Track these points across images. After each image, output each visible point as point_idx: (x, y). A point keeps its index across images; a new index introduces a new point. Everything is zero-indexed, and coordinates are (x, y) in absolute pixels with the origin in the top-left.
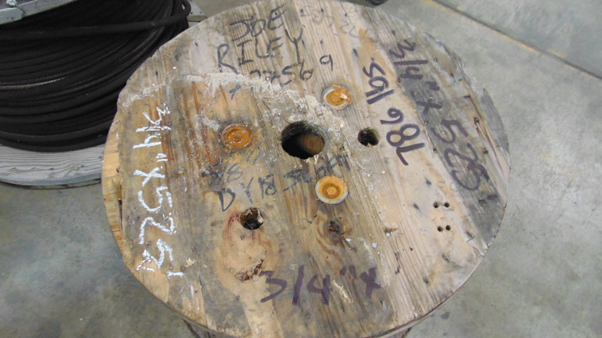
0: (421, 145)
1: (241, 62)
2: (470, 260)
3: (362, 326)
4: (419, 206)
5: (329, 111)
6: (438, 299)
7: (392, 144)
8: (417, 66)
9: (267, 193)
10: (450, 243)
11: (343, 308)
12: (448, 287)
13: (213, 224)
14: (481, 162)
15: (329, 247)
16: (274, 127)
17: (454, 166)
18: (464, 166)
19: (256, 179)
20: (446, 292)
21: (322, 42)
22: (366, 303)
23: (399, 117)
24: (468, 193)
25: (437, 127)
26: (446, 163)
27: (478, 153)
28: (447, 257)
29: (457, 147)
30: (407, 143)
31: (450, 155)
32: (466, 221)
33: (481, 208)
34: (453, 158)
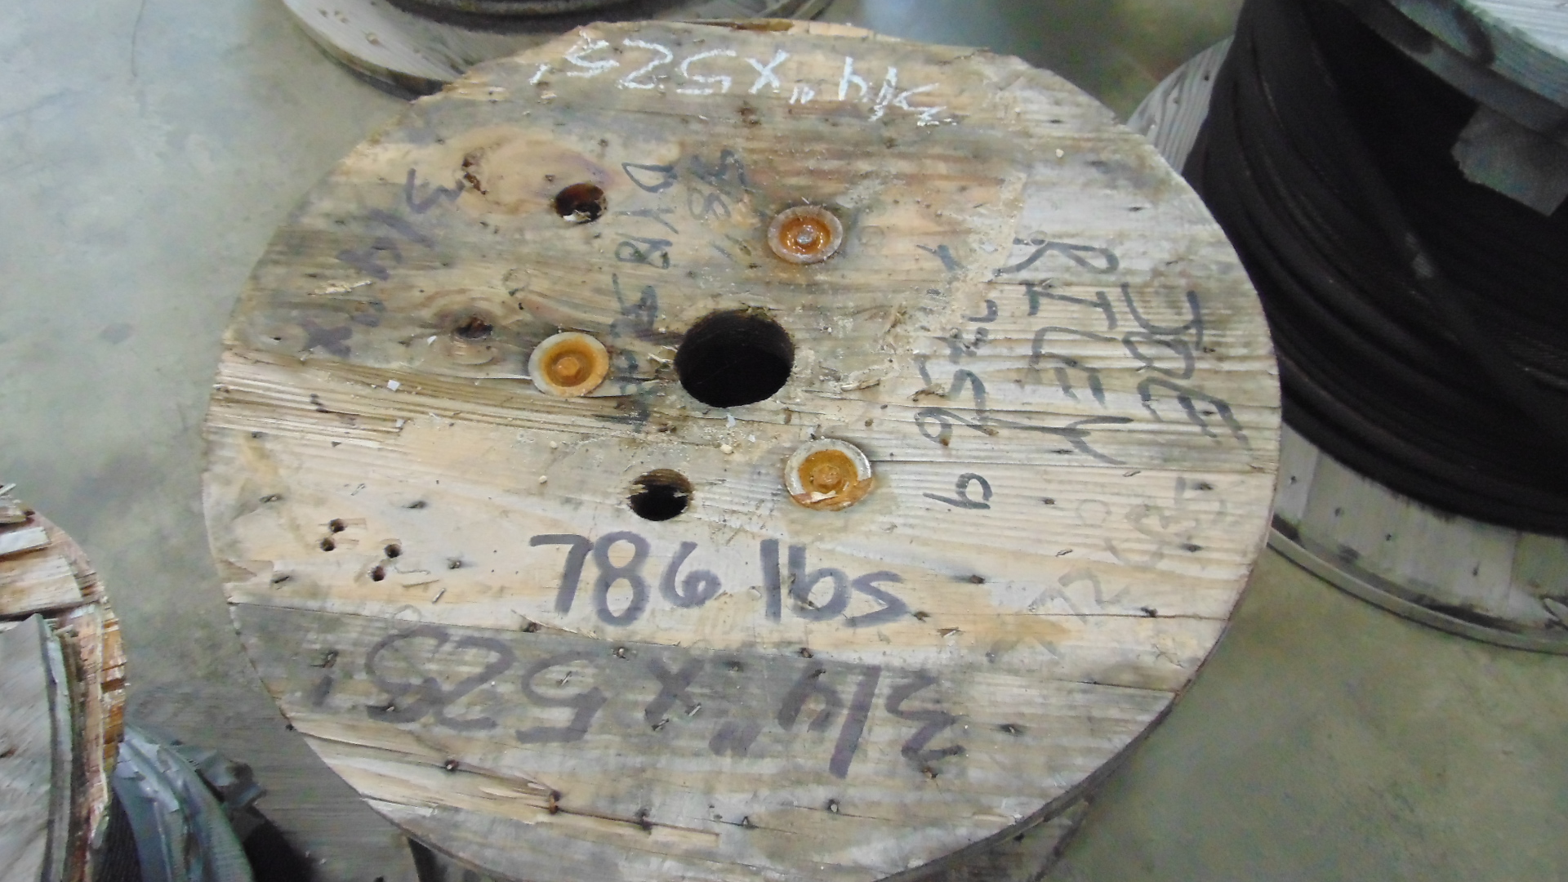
0: (564, 603)
1: (1036, 289)
2: (233, 545)
3: (262, 289)
4: (415, 512)
5: (792, 442)
6: (212, 437)
7: (610, 539)
8: (834, 733)
9: (627, 244)
10: (295, 527)
11: (313, 276)
12: (219, 469)
13: (604, 143)
14: (425, 726)
15: (441, 303)
16: (799, 310)
17: (457, 648)
18: (440, 673)
19: (672, 238)
20: (212, 458)
21: (1048, 502)
22: (295, 313)
23: (680, 592)
24: (369, 638)
25: (590, 671)
26: (476, 634)
27: (451, 732)
28: (273, 503)
29: (504, 687)
30: (590, 572)
31: (494, 657)
32: (315, 592)
33: (317, 646)
34: (481, 660)
